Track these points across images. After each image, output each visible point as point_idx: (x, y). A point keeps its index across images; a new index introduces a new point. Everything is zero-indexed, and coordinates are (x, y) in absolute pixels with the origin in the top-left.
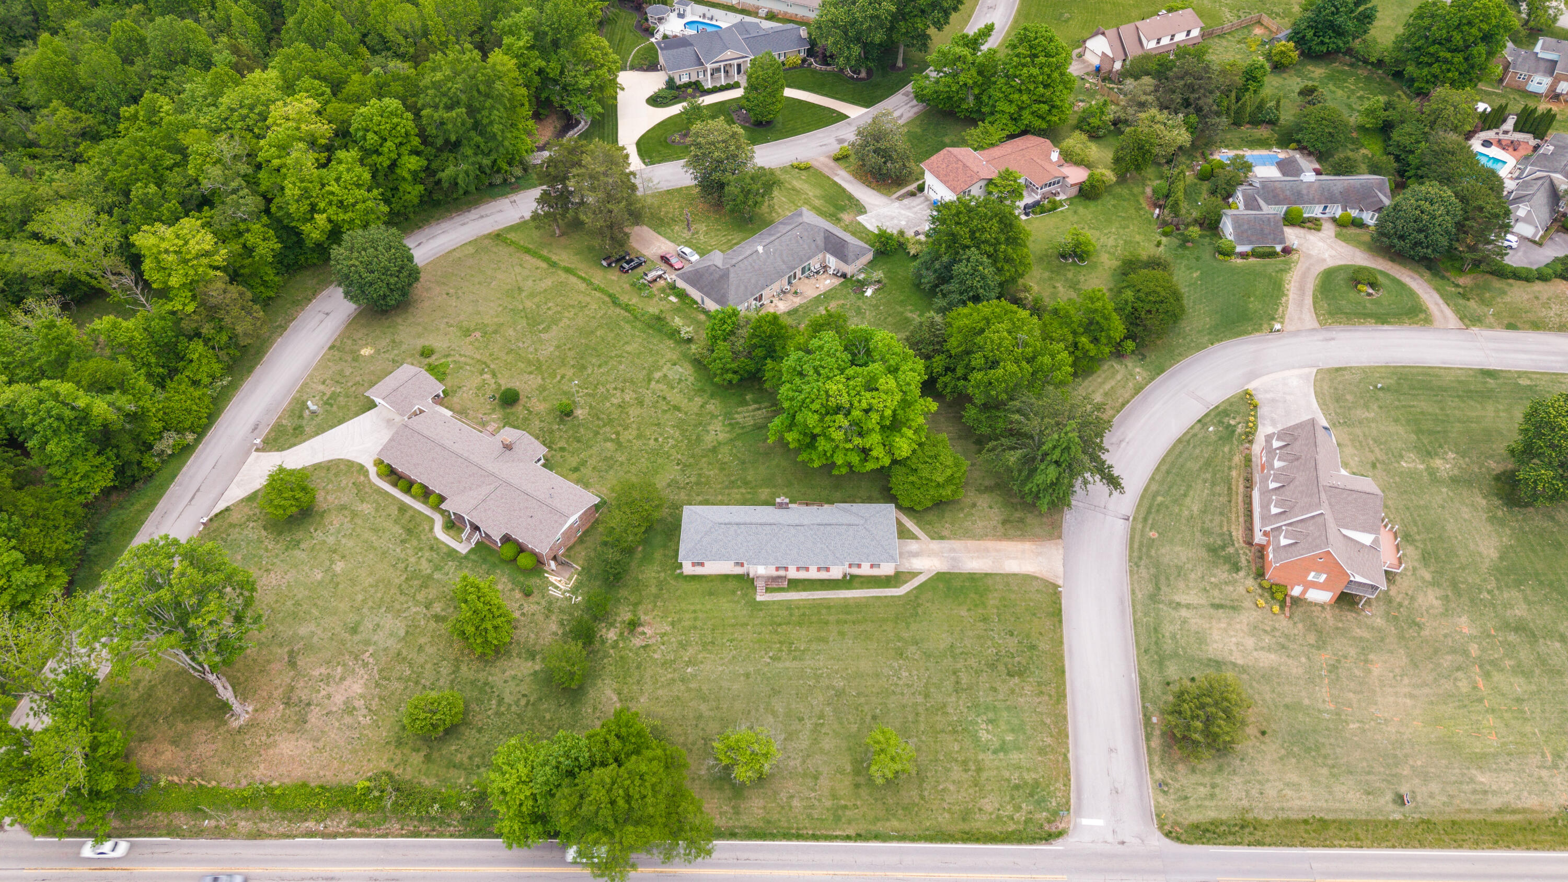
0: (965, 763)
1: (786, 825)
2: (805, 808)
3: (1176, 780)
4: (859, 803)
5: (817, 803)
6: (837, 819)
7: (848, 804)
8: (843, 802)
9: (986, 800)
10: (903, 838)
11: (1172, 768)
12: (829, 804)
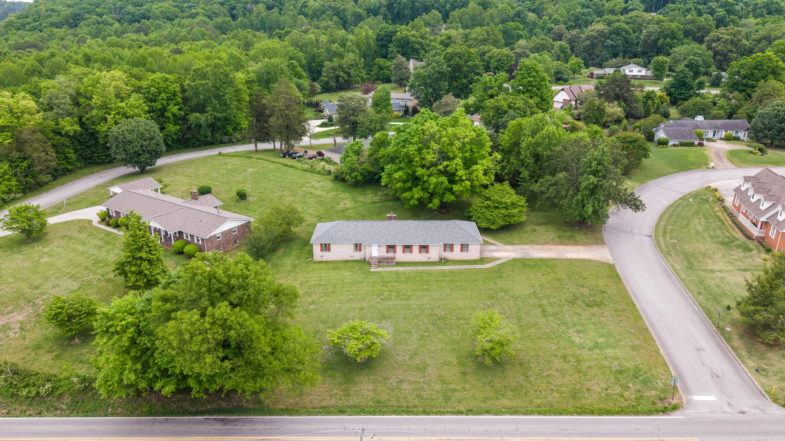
0: (564, 357)
1: (396, 404)
2: (414, 390)
3: (771, 365)
4: (467, 386)
5: (425, 386)
6: (447, 399)
7: (457, 387)
8: (452, 386)
9: (593, 382)
10: (515, 412)
11: (762, 357)
12: (438, 387)
